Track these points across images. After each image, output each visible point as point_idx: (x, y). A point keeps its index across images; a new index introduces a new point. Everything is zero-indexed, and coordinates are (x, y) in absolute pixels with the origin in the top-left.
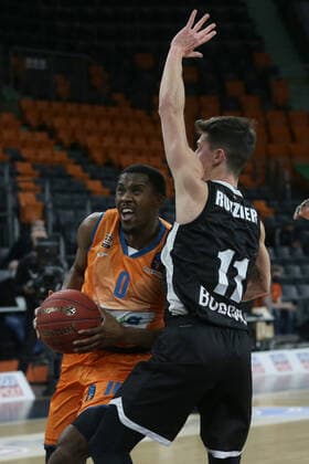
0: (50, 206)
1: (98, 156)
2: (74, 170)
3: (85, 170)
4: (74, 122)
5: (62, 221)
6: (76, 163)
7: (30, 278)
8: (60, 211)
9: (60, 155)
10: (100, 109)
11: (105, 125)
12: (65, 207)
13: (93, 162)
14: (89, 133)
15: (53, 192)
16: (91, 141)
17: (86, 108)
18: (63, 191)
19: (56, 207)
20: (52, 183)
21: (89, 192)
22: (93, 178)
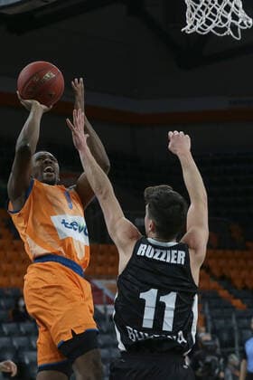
0: (209, 317)
1: (238, 283)
2: (223, 293)
3: (230, 293)
4: (222, 262)
5: (217, 328)
6: (225, 289)
7: (199, 366)
8: (215, 321)
9: (214, 284)
10: (237, 253)
11: (242, 262)
12: (218, 318)
13: (236, 287)
14: (232, 268)
15: (210, 308)
16: (233, 274)
17: (229, 253)
18: (216, 307)
19: (213, 318)
20: (209, 303)
21: (233, 308)
22: (236, 298)
